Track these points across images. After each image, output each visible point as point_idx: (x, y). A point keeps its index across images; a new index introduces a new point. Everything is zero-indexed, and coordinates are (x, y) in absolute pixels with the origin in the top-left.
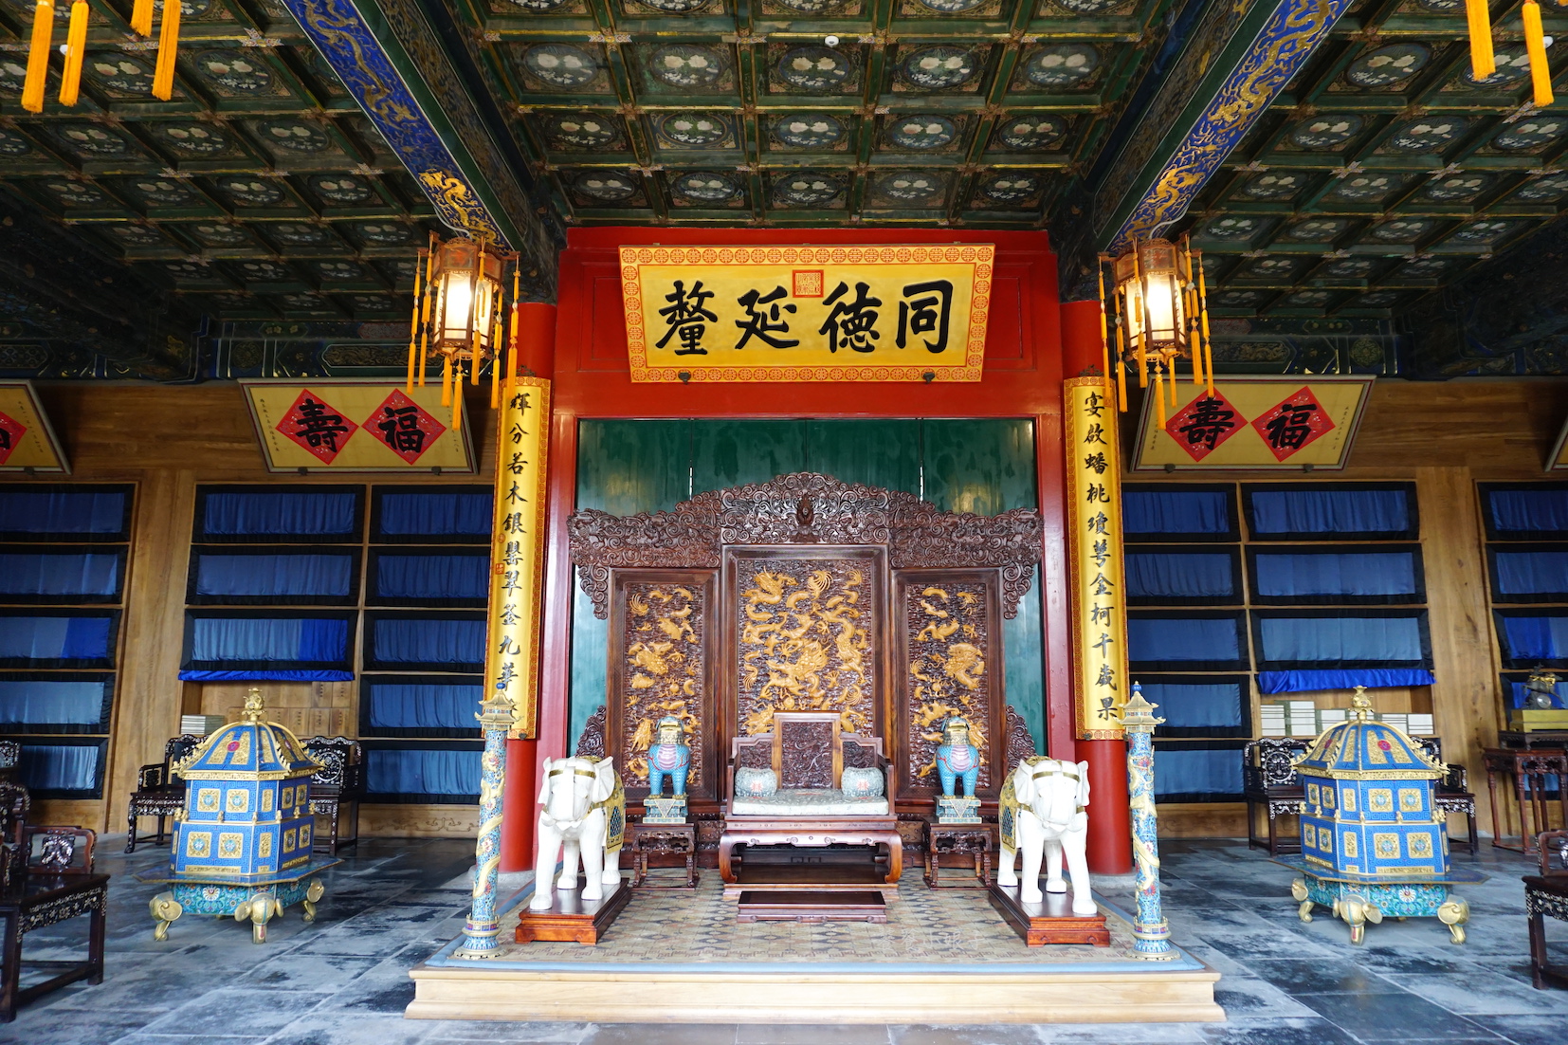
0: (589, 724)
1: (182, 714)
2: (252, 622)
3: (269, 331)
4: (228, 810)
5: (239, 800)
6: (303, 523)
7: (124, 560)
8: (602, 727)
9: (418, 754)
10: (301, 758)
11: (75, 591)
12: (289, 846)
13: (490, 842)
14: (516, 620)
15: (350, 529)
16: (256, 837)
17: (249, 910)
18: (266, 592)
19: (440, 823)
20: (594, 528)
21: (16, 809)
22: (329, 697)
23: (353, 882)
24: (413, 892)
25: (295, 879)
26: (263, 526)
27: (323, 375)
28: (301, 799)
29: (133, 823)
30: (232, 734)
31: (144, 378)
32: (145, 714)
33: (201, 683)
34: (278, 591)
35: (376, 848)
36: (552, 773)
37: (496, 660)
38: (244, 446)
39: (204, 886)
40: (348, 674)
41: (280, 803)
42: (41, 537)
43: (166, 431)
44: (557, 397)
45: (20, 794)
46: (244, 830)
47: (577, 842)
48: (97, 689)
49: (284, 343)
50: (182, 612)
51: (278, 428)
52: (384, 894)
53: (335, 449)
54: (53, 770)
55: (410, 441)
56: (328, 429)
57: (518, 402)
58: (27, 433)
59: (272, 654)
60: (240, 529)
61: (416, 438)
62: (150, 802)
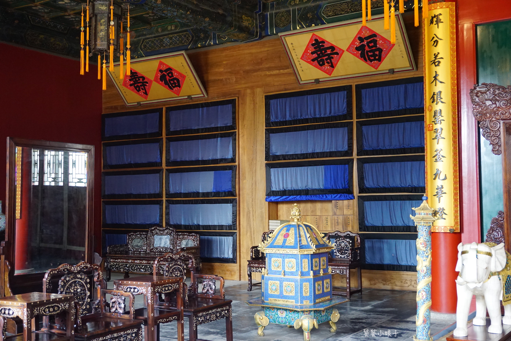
0: (493, 223)
1: (269, 219)
2: (298, 168)
3: (293, 3)
4: (287, 270)
5: (291, 264)
6: (320, 111)
7: (235, 140)
8: (502, 225)
9: (393, 242)
10: (321, 242)
11: (215, 157)
12: (319, 290)
13: (424, 293)
14: (443, 159)
15: (345, 112)
16: (301, 285)
17: (300, 324)
18: (304, 152)
19: (409, 283)
20: (489, 95)
21: (190, 266)
22: (342, 209)
23: (359, 313)
24: (391, 321)
25: (322, 309)
26: (299, 115)
27: (323, 23)
28: (323, 265)
29: (250, 276)
30: (285, 229)
31: (235, 41)
32: (252, 220)
33: (277, 203)
34: (310, 151)
35: (374, 295)
36: (463, 253)
37: (432, 184)
38: (286, 71)
39: (278, 309)
40: (350, 196)
41: (312, 267)
42: (197, 131)
43: (247, 68)
44: (461, 13)
45: (191, 258)
46: (295, 281)
47: (483, 297)
48: (229, 207)
49: (301, 9)
50: (264, 165)
51: (301, 58)
52: (375, 321)
53: (333, 66)
54: (215, 249)
55: (374, 55)
56: (328, 55)
57: (435, 20)
58: (187, 79)
59: (310, 186)
60: (288, 118)
61: (377, 53)
62: (257, 265)
